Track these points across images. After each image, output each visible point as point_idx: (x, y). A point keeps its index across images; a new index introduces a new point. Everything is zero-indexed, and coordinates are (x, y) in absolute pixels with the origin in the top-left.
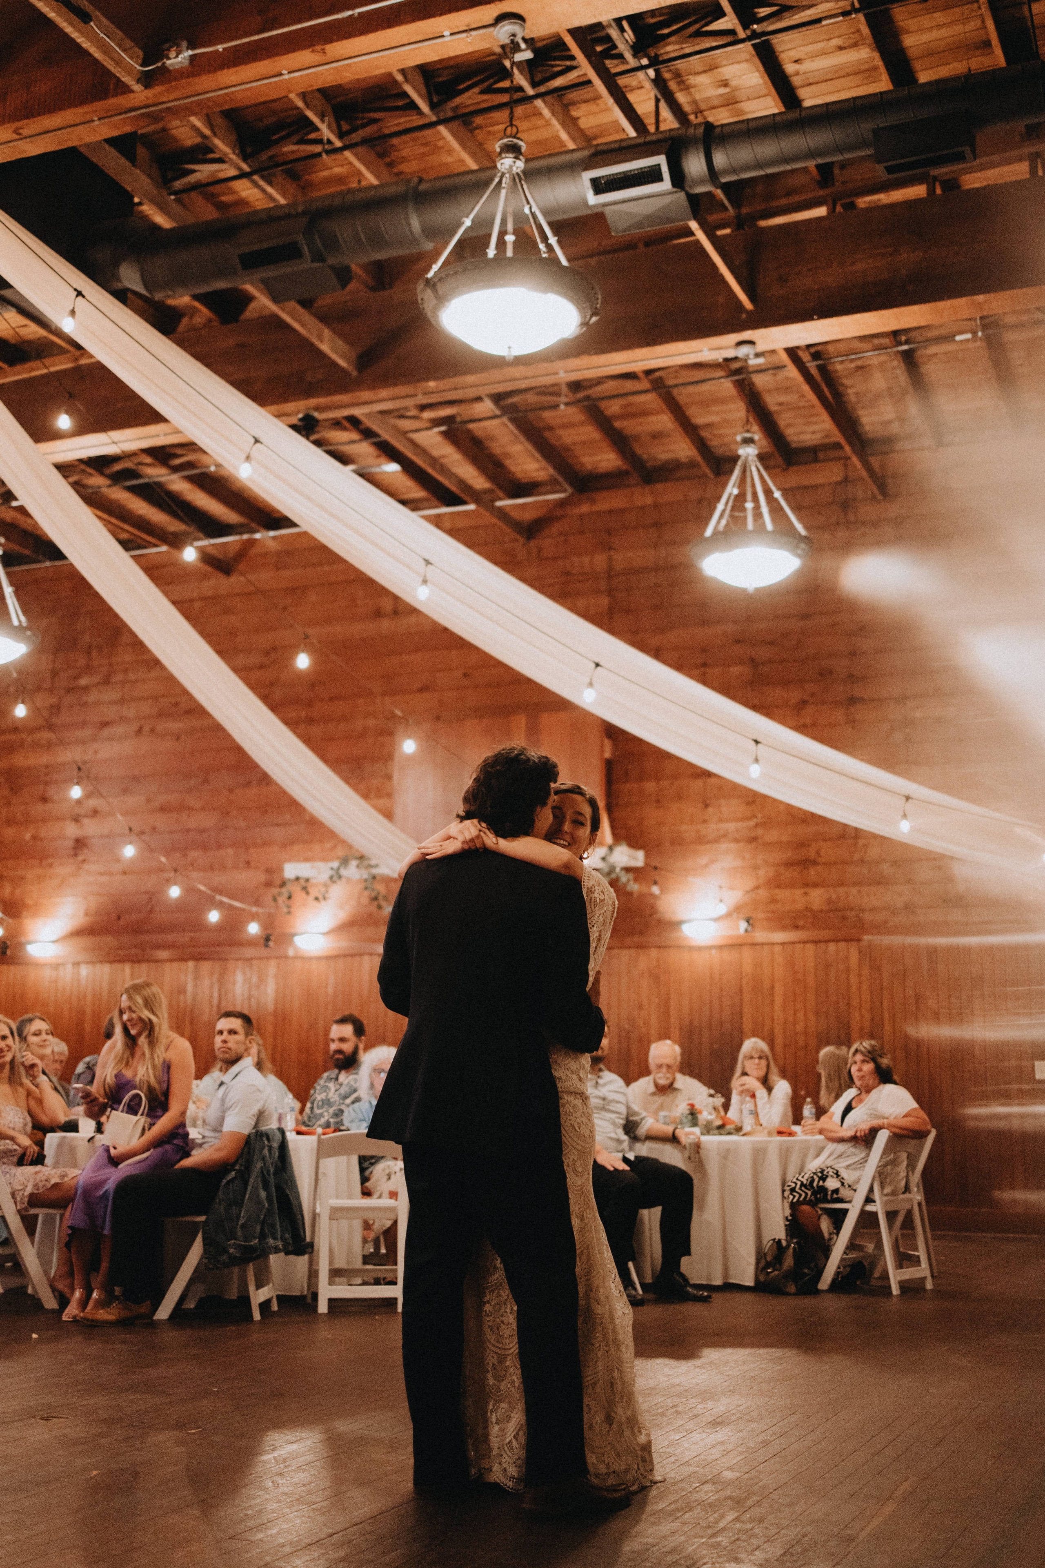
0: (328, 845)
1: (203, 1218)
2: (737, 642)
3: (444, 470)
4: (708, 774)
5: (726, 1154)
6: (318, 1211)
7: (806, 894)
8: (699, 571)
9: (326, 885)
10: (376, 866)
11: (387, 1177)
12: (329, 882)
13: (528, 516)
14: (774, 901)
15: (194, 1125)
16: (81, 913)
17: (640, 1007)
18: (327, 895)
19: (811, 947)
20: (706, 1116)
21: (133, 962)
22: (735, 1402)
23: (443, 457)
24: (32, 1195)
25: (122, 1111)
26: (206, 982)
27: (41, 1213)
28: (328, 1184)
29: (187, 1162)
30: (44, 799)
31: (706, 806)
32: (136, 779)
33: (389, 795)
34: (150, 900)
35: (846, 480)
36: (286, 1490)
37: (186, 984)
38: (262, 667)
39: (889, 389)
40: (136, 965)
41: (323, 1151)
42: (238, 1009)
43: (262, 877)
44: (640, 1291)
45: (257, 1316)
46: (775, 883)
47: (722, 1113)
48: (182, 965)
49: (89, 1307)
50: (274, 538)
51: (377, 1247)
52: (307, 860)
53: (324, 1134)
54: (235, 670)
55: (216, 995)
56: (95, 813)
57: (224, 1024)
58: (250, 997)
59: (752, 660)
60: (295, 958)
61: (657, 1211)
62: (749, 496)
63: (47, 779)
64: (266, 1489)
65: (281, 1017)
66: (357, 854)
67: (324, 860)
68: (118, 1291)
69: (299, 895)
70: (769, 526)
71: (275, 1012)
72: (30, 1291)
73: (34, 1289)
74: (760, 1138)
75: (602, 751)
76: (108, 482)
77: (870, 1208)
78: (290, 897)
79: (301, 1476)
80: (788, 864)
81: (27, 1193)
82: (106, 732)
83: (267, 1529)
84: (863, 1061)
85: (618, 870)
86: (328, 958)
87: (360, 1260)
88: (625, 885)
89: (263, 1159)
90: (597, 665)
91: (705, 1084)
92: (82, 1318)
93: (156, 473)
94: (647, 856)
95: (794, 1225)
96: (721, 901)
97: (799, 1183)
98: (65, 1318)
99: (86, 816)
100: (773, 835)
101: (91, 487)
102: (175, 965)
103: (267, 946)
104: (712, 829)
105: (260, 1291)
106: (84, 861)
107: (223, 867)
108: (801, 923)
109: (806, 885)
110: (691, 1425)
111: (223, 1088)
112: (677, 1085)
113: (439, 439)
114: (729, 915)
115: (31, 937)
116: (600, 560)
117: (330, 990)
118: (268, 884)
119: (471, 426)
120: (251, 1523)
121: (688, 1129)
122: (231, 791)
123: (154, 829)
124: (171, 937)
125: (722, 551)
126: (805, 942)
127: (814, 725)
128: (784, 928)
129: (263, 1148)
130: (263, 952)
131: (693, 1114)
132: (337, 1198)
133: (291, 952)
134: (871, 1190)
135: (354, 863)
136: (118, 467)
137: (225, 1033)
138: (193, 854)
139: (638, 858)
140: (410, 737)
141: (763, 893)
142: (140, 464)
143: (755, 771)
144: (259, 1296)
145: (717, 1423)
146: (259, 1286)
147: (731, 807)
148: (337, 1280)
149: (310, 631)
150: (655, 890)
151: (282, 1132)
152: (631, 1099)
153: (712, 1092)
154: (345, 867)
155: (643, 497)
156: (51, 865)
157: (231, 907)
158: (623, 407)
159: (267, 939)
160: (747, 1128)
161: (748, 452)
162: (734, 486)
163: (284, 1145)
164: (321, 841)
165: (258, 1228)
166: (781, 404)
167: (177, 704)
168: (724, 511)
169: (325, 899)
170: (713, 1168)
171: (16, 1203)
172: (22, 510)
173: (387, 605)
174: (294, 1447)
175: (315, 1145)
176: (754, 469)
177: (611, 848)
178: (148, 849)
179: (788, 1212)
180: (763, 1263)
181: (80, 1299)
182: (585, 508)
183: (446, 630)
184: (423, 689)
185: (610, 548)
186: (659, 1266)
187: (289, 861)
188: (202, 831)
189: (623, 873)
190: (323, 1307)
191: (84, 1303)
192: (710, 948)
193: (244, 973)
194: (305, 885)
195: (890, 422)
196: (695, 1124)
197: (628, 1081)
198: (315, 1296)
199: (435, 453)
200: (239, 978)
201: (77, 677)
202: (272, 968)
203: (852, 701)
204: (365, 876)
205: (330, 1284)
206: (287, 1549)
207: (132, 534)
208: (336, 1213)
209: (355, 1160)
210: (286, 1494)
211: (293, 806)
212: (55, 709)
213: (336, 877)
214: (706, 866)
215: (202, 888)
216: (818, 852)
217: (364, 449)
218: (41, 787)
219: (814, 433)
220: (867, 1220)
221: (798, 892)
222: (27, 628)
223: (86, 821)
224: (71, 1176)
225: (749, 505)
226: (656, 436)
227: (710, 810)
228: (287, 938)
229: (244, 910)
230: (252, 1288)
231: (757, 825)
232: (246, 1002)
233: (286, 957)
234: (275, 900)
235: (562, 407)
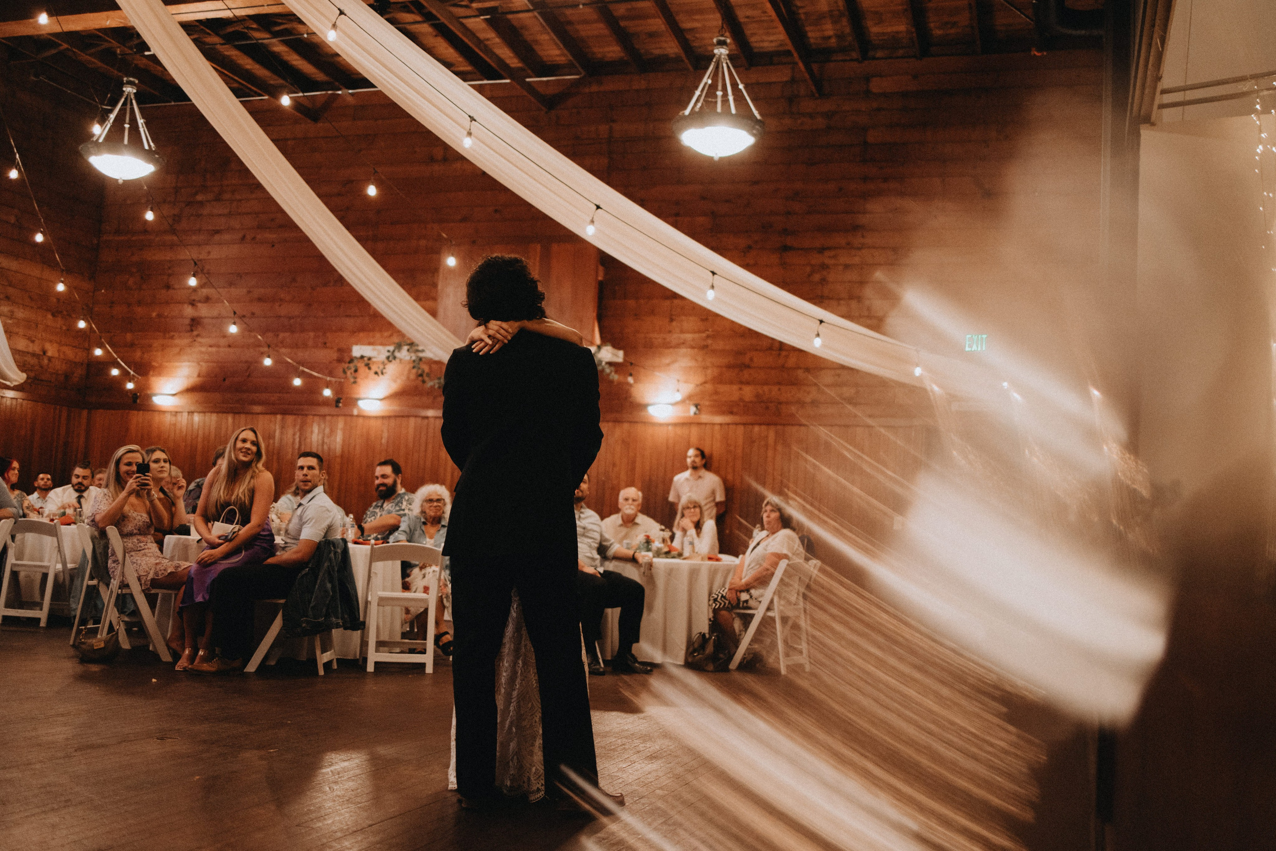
0: (386, 334)
1: (282, 601)
2: (703, 198)
3: (488, 50)
4: (675, 296)
5: (671, 572)
6: (369, 599)
7: (740, 389)
8: (678, 142)
9: (384, 364)
10: (423, 351)
11: (422, 576)
12: (386, 361)
13: (551, 91)
14: (716, 393)
15: (279, 535)
16: (196, 375)
17: (614, 465)
18: (384, 371)
19: (741, 429)
20: (657, 544)
21: (235, 413)
22: (667, 743)
23: (488, 40)
24: (153, 580)
25: (222, 522)
26: (290, 432)
27: (160, 592)
28: (377, 581)
29: (270, 561)
30: (168, 287)
31: (672, 320)
32: (240, 275)
33: (435, 299)
34: (249, 368)
35: (793, 80)
36: (339, 793)
37: (275, 432)
38: (339, 194)
39: (831, 11)
40: (237, 416)
41: (374, 557)
42: (314, 450)
43: (335, 356)
44: (602, 665)
45: (321, 672)
46: (718, 380)
47: (669, 543)
48: (272, 417)
49: (196, 662)
50: (352, 94)
51: (412, 627)
52: (370, 344)
53: (376, 545)
54: (319, 196)
55: (297, 440)
56: (207, 299)
57: (302, 462)
58: (323, 443)
59: (713, 213)
60: (358, 416)
61: (617, 611)
62: (720, 87)
63: (170, 271)
64: (324, 792)
65: (346, 458)
66: (409, 342)
67: (382, 344)
68: (217, 650)
69: (363, 370)
70: (733, 111)
71: (342, 456)
72: (151, 648)
73: (154, 646)
74: (696, 561)
75: (597, 276)
76: (222, 42)
77: (770, 614)
78: (356, 371)
79: (351, 784)
80: (729, 367)
81: (149, 578)
82: (217, 237)
83: (325, 819)
84: (772, 511)
85: (603, 363)
86: (383, 417)
87: (399, 635)
88: (608, 375)
89: (330, 560)
90: (598, 207)
91: (658, 522)
92: (191, 669)
93: (261, 36)
94: (626, 355)
95: (715, 624)
96: (678, 391)
97: (720, 595)
98: (177, 668)
99: (200, 301)
100: (720, 345)
101: (209, 44)
102: (268, 417)
103: (337, 406)
104: (675, 337)
105: (324, 654)
106: (198, 336)
107: (305, 346)
108: (735, 410)
109: (741, 383)
110: (634, 757)
111: (301, 509)
112: (638, 520)
113: (484, 25)
114: (683, 402)
115: (157, 391)
116: (603, 129)
117: (384, 441)
118: (340, 360)
119: (510, 16)
120: (313, 816)
121: (644, 553)
122: (313, 289)
123: (253, 314)
124: (264, 396)
125: (696, 127)
126: (736, 424)
127: (756, 264)
128: (723, 413)
129: (330, 553)
130: (334, 411)
131: (648, 541)
132: (384, 590)
133: (355, 412)
134: (772, 602)
135: (406, 348)
136: (230, 29)
137: (306, 469)
138: (282, 335)
139: (619, 356)
140: (453, 255)
141: (709, 387)
142: (248, 28)
143: (711, 294)
144: (324, 658)
145: (653, 757)
146: (324, 651)
147: (690, 323)
148: (381, 648)
149: (379, 170)
150: (630, 380)
151: (345, 541)
152: (604, 529)
153: (663, 527)
154: (399, 351)
155: (639, 83)
156: (172, 338)
157: (311, 376)
158: (628, 10)
159: (338, 401)
160: (686, 553)
161: (722, 52)
162: (709, 78)
163: (346, 551)
164: (381, 331)
165: (324, 610)
166: (748, 17)
167: (273, 220)
168: (700, 96)
169: (382, 373)
170: (660, 582)
171: (141, 585)
172: (154, 58)
173: (439, 153)
174: (346, 764)
175: (369, 552)
176: (725, 65)
177: (599, 347)
178: (248, 329)
179: (711, 615)
180: (691, 649)
181: (189, 655)
182: (595, 88)
183: (484, 173)
184: (464, 219)
185: (613, 121)
186: (617, 648)
187: (357, 344)
188: (290, 318)
189: (607, 366)
190: (370, 668)
191: (192, 658)
192: (668, 425)
193: (319, 426)
194: (367, 362)
195: (829, 37)
196: (649, 550)
197: (602, 518)
198: (365, 660)
199: (482, 36)
200: (316, 429)
201: (196, 194)
202: (341, 423)
203: (786, 248)
204: (414, 358)
205: (376, 652)
206: (339, 834)
207: (240, 83)
208: (382, 601)
209: (398, 564)
210: (339, 796)
211: (361, 302)
212: (177, 218)
213: (391, 358)
214: (668, 365)
215: (289, 360)
216: (751, 359)
217: (425, 28)
218: (166, 277)
219: (771, 41)
220: (768, 622)
221: (735, 387)
222: (155, 152)
223: (199, 305)
224: (183, 568)
225: (719, 93)
226: (652, 35)
227: (674, 323)
228: (353, 402)
229: (319, 378)
230: (318, 652)
231: (708, 337)
232: (320, 448)
233: (352, 416)
234: (344, 372)
235: (581, 6)
